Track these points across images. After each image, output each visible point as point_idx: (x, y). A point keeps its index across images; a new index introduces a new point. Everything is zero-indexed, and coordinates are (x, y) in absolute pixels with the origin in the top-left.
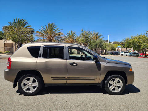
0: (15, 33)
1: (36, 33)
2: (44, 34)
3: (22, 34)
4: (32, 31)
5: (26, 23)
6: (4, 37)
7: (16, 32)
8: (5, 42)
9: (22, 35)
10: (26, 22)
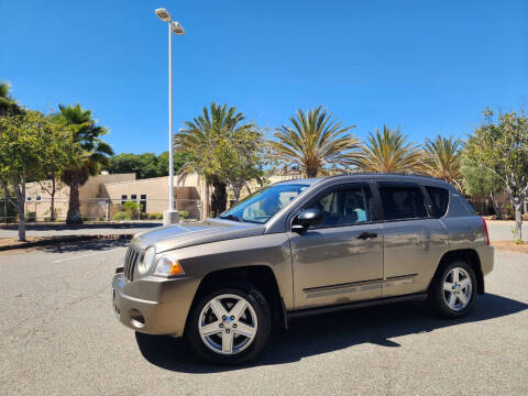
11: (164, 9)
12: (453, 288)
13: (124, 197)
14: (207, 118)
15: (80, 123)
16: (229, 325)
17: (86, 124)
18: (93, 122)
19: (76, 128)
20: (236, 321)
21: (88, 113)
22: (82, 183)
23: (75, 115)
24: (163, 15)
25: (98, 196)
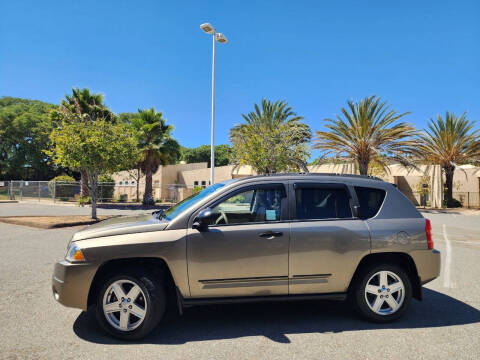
0: (259, 144)
1: (316, 139)
2: (341, 138)
3: (278, 142)
4: (304, 134)
5: (288, 113)
6: (231, 158)
7: (261, 140)
8: (235, 173)
9: (278, 147)
10: (289, 109)
11: (207, 24)
12: (380, 291)
13: (196, 183)
14: (259, 113)
15: (152, 122)
16: (126, 305)
17: (157, 123)
18: (162, 122)
19: (149, 127)
20: (132, 303)
21: (160, 115)
22: (154, 172)
23: (149, 117)
24: (207, 29)
25: (176, 182)
